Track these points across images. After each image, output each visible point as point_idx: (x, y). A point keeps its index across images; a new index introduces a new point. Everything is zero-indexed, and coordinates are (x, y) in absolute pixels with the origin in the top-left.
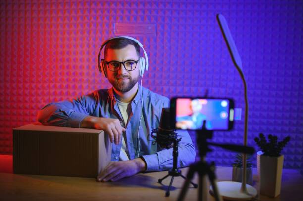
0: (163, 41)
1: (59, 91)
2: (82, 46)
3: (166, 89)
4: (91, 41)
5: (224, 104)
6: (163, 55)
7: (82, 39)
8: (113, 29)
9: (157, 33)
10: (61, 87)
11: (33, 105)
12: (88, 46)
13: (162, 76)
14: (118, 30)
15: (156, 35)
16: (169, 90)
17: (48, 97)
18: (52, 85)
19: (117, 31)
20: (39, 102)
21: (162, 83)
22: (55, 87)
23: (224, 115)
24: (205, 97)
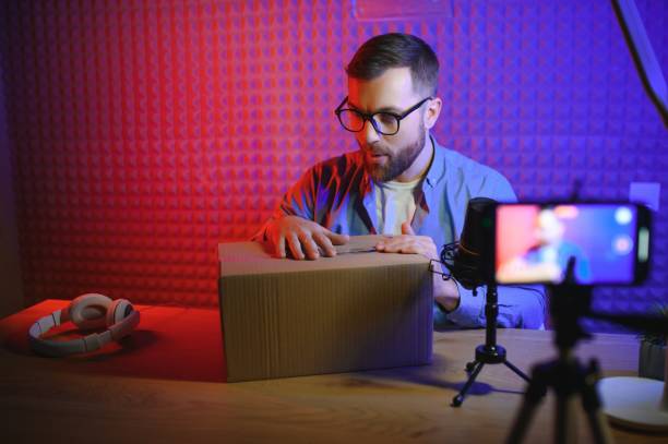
0: (467, 30)
1: (237, 154)
2: (282, 51)
3: (477, 141)
4: (303, 38)
5: (624, 216)
6: (469, 63)
7: (282, 35)
8: (351, 8)
9: (454, 12)
10: (242, 145)
11: (186, 187)
12: (297, 50)
13: (467, 112)
14: (362, 10)
15: (450, 16)
16: (485, 144)
17: (215, 169)
18: (222, 141)
19: (359, 13)
20: (197, 180)
21: (467, 128)
22: (228, 145)
23: (623, 245)
24: (573, 200)
